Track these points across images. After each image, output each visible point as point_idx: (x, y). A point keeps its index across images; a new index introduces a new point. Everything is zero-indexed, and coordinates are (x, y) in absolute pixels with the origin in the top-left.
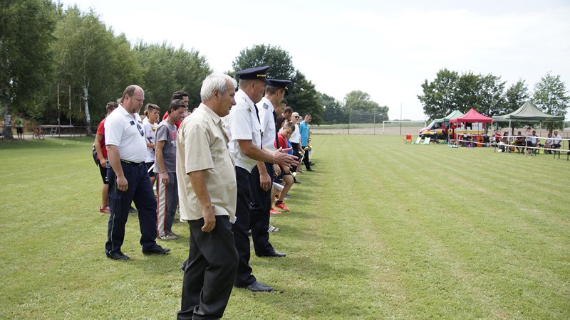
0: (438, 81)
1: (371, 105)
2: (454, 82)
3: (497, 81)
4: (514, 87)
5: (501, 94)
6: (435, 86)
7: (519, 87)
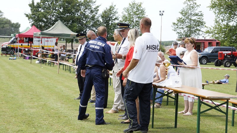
0: (43, 1)
1: (4, 21)
2: (58, 4)
3: (93, 4)
4: (107, 10)
5: (96, 16)
6: (41, 6)
7: (111, 10)
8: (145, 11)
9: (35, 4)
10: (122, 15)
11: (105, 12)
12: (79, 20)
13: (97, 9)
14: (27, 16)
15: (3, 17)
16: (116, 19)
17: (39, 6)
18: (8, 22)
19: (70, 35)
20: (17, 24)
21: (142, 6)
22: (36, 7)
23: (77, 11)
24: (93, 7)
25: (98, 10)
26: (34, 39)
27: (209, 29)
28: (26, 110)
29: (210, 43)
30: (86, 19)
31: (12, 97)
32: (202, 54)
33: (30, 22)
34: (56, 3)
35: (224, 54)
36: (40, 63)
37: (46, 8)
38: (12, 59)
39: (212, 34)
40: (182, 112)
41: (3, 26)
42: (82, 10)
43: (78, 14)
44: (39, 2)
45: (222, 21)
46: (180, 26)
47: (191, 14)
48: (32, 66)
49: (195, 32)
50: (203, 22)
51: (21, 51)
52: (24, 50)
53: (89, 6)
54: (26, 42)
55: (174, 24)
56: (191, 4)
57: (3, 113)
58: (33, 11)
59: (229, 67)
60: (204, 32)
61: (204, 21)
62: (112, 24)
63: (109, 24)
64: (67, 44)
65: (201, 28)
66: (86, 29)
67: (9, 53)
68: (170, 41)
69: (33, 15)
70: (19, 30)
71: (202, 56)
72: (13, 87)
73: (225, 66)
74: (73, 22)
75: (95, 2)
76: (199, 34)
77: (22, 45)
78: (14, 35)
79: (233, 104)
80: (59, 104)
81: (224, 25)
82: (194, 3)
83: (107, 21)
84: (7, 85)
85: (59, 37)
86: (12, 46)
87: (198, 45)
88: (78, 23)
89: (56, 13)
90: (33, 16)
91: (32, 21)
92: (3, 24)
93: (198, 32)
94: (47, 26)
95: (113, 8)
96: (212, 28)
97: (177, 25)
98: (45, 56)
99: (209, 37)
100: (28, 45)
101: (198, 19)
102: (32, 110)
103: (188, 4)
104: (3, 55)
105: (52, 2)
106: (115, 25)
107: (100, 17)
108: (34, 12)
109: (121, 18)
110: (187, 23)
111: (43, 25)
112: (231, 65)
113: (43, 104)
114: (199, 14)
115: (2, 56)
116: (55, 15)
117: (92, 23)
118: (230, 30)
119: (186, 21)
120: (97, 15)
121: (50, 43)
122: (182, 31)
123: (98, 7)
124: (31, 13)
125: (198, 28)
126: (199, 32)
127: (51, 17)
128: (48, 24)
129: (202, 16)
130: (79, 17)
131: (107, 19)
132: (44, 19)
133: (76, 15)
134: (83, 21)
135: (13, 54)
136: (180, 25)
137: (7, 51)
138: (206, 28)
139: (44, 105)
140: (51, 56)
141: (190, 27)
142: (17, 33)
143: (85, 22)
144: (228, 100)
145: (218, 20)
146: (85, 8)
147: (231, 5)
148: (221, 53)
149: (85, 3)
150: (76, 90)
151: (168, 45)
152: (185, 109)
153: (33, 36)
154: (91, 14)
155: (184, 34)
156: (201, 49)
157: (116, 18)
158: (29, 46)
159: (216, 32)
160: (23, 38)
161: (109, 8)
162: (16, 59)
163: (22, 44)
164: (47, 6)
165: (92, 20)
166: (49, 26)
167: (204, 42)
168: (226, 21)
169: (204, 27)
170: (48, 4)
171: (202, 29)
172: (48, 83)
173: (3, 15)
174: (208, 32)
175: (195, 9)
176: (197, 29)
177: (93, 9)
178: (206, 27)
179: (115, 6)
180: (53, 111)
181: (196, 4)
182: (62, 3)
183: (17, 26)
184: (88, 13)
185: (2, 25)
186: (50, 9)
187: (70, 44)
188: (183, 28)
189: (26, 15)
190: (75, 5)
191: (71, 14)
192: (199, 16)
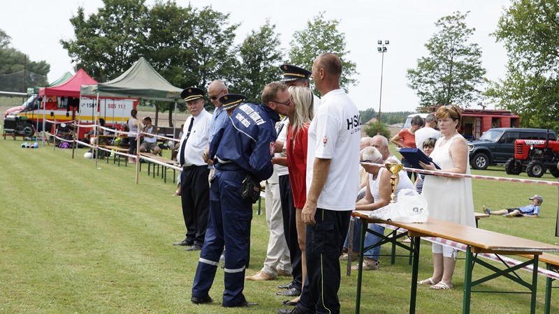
0: (105, 13)
1: (11, 58)
2: (139, 19)
3: (223, 22)
4: (255, 36)
5: (227, 49)
6: (99, 24)
7: (264, 38)
8: (344, 41)
9: (86, 18)
10: (289, 48)
11: (250, 40)
12: (188, 58)
13: (230, 34)
14: (66, 45)
15: (10, 46)
16: (275, 57)
17: (94, 23)
18: (22, 59)
19: (166, 93)
20: (43, 64)
21: (337, 28)
22: (87, 26)
23: (185, 36)
24: (223, 28)
25: (234, 35)
26: (82, 101)
27: (494, 87)
28: (59, 267)
29: (497, 119)
30: (204, 56)
31: (28, 238)
32: (476, 146)
33: (73, 61)
34: (134, 16)
35: (529, 146)
36: (94, 157)
37: (111, 28)
38: (28, 147)
39: (500, 99)
40: (426, 281)
41: (10, 69)
42: (195, 35)
43: (185, 45)
44: (96, 14)
45: (526, 69)
46: (425, 77)
47: (452, 50)
48: (75, 164)
49: (461, 92)
50: (481, 70)
51: (49, 128)
52: (58, 126)
53: (214, 25)
54: (63, 108)
55: (411, 72)
56: (453, 27)
57: (5, 274)
58: (80, 34)
59: (539, 176)
60: (483, 94)
61: (482, 68)
62: (265, 69)
63: (260, 68)
64: (160, 113)
65: (474, 84)
66: (204, 79)
67: (22, 132)
68: (401, 113)
69: (79, 43)
70: (46, 78)
71: (476, 148)
72: (29, 212)
73: (531, 175)
74: (174, 62)
75: (226, 17)
76: (469, 97)
77: (52, 114)
78: (35, 90)
79: (547, 264)
80: (137, 257)
81: (530, 77)
82: (459, 25)
83: (254, 62)
84: (15, 208)
85: (139, 96)
86: (29, 115)
87: (467, 124)
88: (185, 65)
89: (134, 40)
90: (81, 46)
91: (77, 57)
92: (8, 63)
93: (467, 92)
94: (113, 72)
95: (270, 32)
96: (502, 85)
97: (418, 74)
98: (105, 140)
99: (494, 104)
100: (68, 115)
101: (468, 61)
102: (74, 270)
103: (445, 27)
104: (7, 137)
105: (126, 14)
106: (274, 71)
107: (239, 53)
108: (82, 37)
109: (287, 56)
110: (443, 72)
111: (103, 67)
112: (543, 172)
113: (100, 254)
114: (471, 52)
115: (5, 138)
116: (132, 45)
117: (217, 67)
118: (544, 90)
119: (441, 66)
120: (231, 48)
121: (120, 111)
122: (431, 89)
123: (233, 28)
124: (77, 40)
125: (468, 83)
126: (471, 93)
127: (122, 50)
128: (116, 67)
129: (479, 54)
130: (189, 52)
131: (255, 56)
132: (106, 55)
133: (183, 47)
134: (199, 62)
135: (31, 136)
136: (426, 75)
137: (16, 127)
138: (486, 85)
139: (103, 256)
140: (120, 141)
141: (448, 81)
142: (41, 85)
143: (201, 63)
144: (537, 254)
145: (515, 65)
146: (202, 30)
147: (547, 31)
148: (521, 144)
149: (203, 18)
150: (179, 222)
151: (396, 123)
152: (435, 275)
153: (79, 92)
154: (217, 46)
155: (434, 97)
156: (473, 132)
157: (275, 54)
158: (70, 118)
159: (510, 93)
160: (55, 97)
161: (260, 32)
162: (37, 147)
163: (53, 111)
164: (114, 23)
165: (218, 58)
166: (116, 71)
167: (481, 118)
168: (534, 70)
169: (481, 81)
170: (117, 19)
171: (478, 87)
172: (113, 205)
173: (9, 43)
174: (491, 93)
175: (463, 38)
176: (466, 87)
177: (221, 33)
178: (486, 80)
179: (274, 26)
180: (122, 271)
181: (464, 26)
182: (148, 17)
183: (42, 69)
184: (209, 42)
185: (8, 65)
186: (121, 32)
187: (167, 114)
188: (432, 82)
189: (64, 43)
190: (181, 22)
191: (171, 44)
192: (472, 54)
